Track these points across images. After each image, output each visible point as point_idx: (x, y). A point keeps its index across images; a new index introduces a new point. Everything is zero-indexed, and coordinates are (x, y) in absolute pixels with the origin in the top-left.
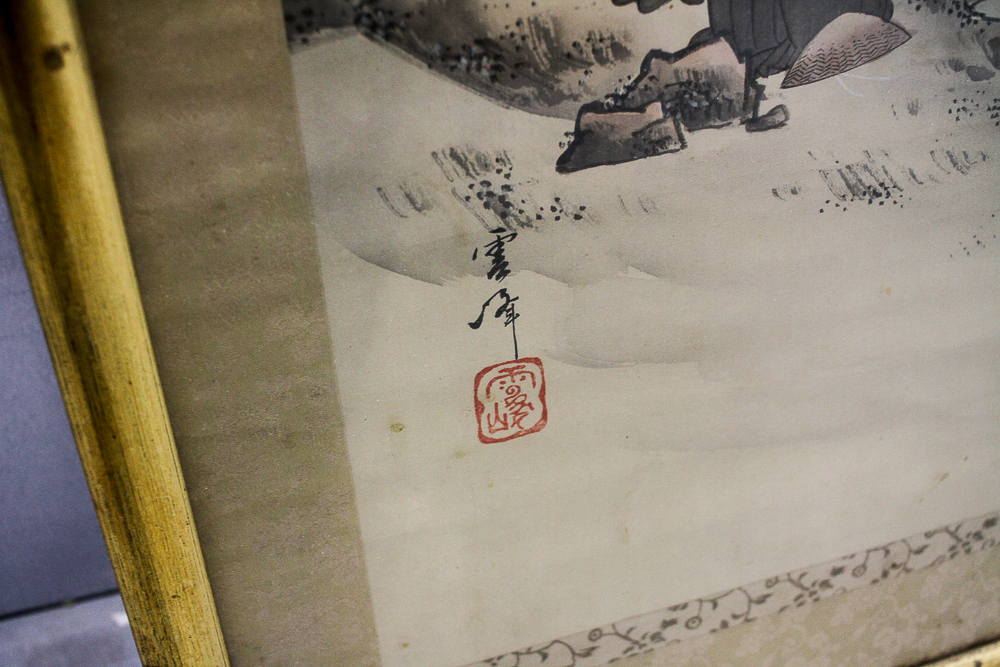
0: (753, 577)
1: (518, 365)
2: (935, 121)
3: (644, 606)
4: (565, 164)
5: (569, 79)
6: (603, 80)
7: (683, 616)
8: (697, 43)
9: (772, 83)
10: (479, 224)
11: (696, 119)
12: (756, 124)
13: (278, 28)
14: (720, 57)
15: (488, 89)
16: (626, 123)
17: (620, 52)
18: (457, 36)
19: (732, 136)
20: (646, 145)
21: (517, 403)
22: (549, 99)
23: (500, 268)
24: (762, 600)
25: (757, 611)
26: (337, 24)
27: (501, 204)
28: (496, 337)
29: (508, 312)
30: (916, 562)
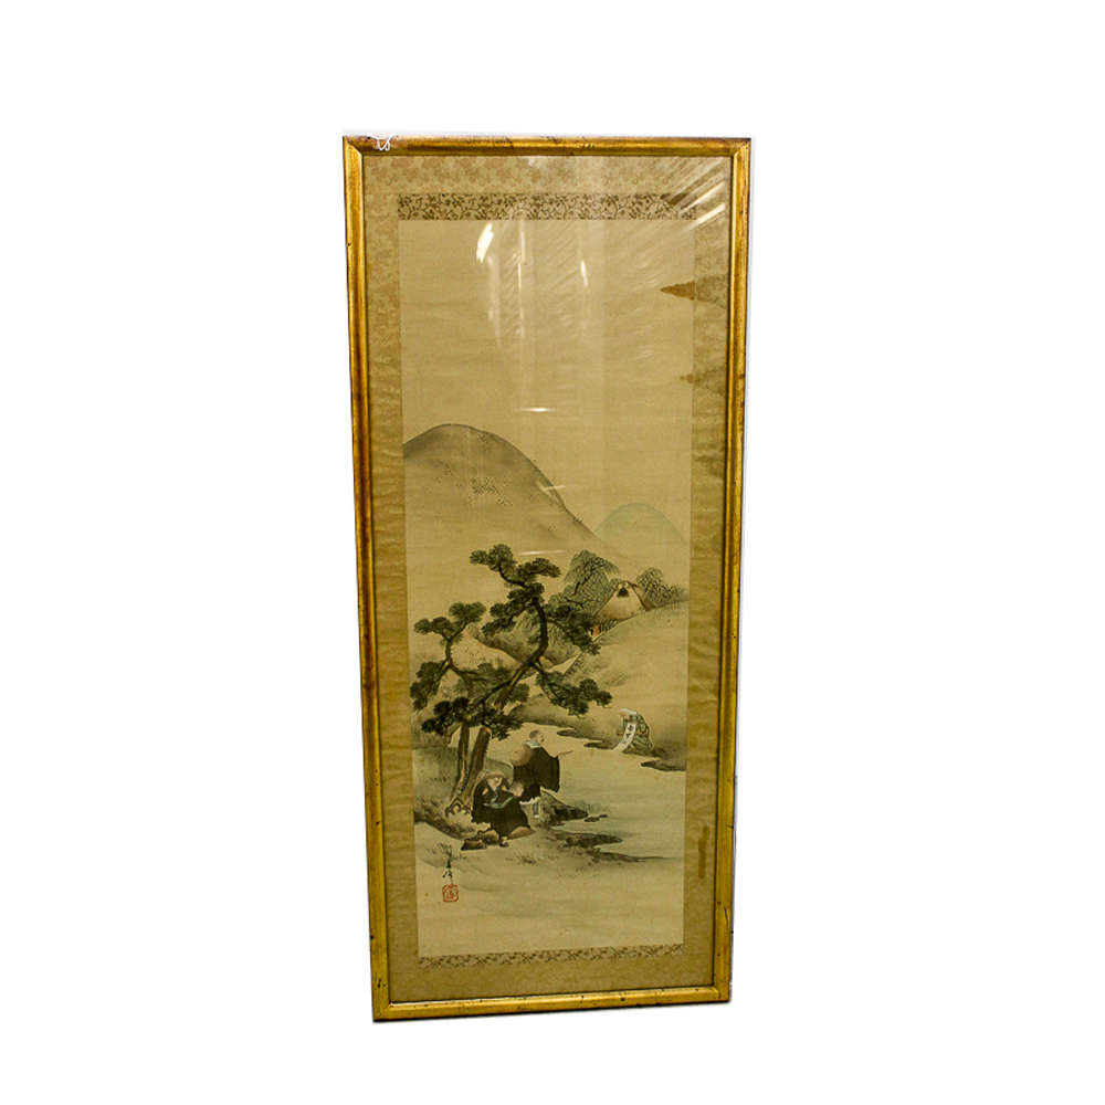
0: (511, 951)
1: (452, 886)
2: (543, 849)
3: (482, 951)
4: (462, 849)
5: (463, 834)
6: (470, 835)
7: (492, 957)
8: (489, 830)
9: (505, 838)
10: (446, 858)
11: (489, 844)
12: (502, 846)
13: (413, 821)
14: (493, 832)
15: (448, 834)
16: (475, 843)
17: (473, 830)
18: (443, 825)
19: (498, 847)
20: (479, 847)
21: (452, 896)
22: (459, 837)
23: (449, 866)
24: (514, 958)
25: (512, 961)
26: (423, 821)
27: (450, 855)
28: (447, 880)
29: (450, 875)
30: (558, 958)
